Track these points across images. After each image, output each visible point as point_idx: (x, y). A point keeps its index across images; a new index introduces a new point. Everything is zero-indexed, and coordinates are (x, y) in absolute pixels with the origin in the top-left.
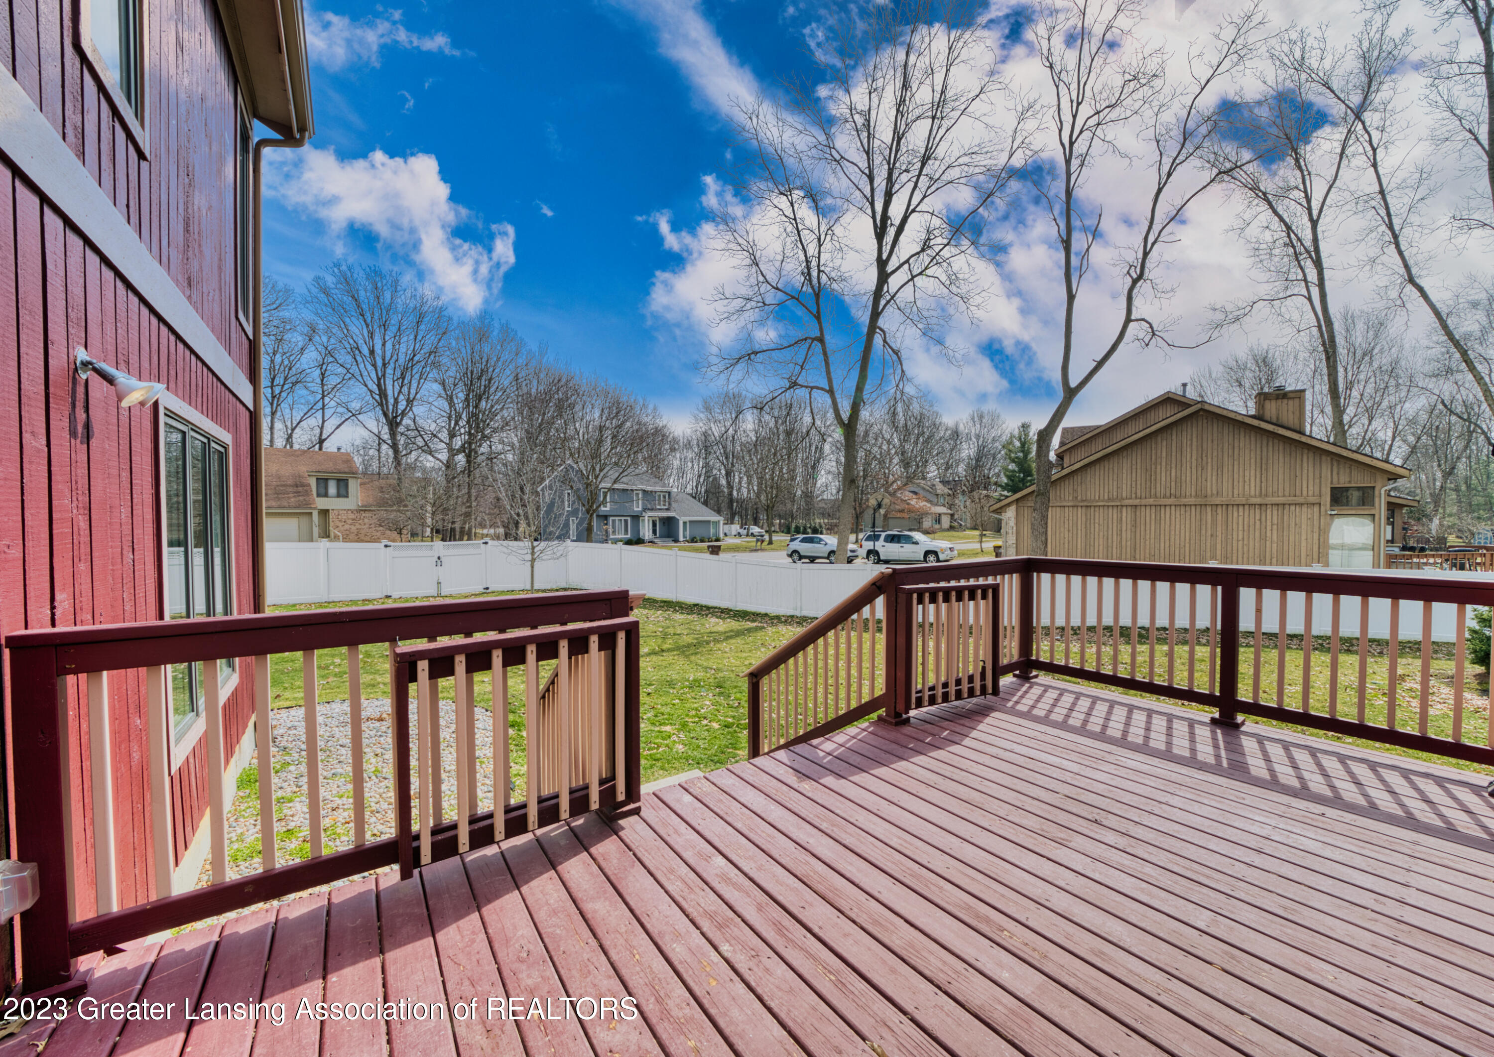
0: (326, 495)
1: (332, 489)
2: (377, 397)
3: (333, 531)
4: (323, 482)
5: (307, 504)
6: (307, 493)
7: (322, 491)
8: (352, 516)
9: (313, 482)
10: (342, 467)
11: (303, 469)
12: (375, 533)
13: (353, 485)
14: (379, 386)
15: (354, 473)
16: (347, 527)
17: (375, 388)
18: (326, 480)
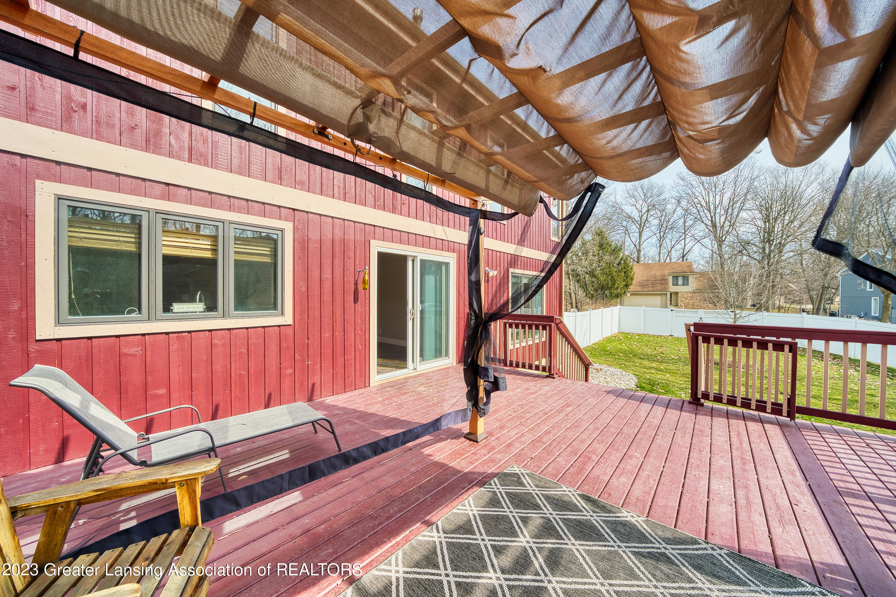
0: (677, 285)
1: (680, 281)
2: (711, 229)
3: (680, 303)
4: (676, 278)
5: (665, 289)
6: (667, 283)
7: (675, 283)
8: (690, 295)
9: (670, 279)
10: (686, 269)
11: (666, 272)
12: (703, 305)
13: (691, 279)
14: (712, 221)
15: (692, 272)
16: (687, 301)
17: (709, 223)
18: (677, 277)
